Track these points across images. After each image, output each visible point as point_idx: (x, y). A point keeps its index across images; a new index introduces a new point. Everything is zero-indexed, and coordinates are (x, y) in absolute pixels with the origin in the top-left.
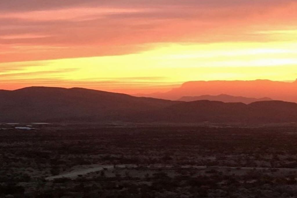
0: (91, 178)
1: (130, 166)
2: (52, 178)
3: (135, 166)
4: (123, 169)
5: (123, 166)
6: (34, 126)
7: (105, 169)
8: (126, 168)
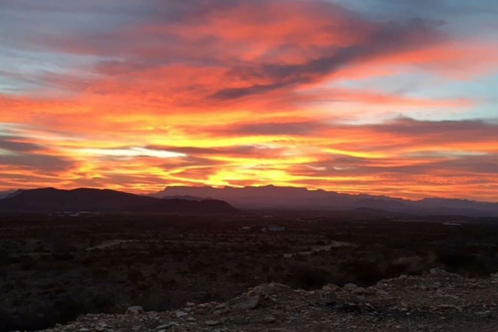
0: (113, 248)
1: (136, 241)
2: (89, 249)
3: (139, 241)
4: (132, 242)
5: (131, 241)
6: (81, 214)
7: (122, 243)
8: (134, 242)
